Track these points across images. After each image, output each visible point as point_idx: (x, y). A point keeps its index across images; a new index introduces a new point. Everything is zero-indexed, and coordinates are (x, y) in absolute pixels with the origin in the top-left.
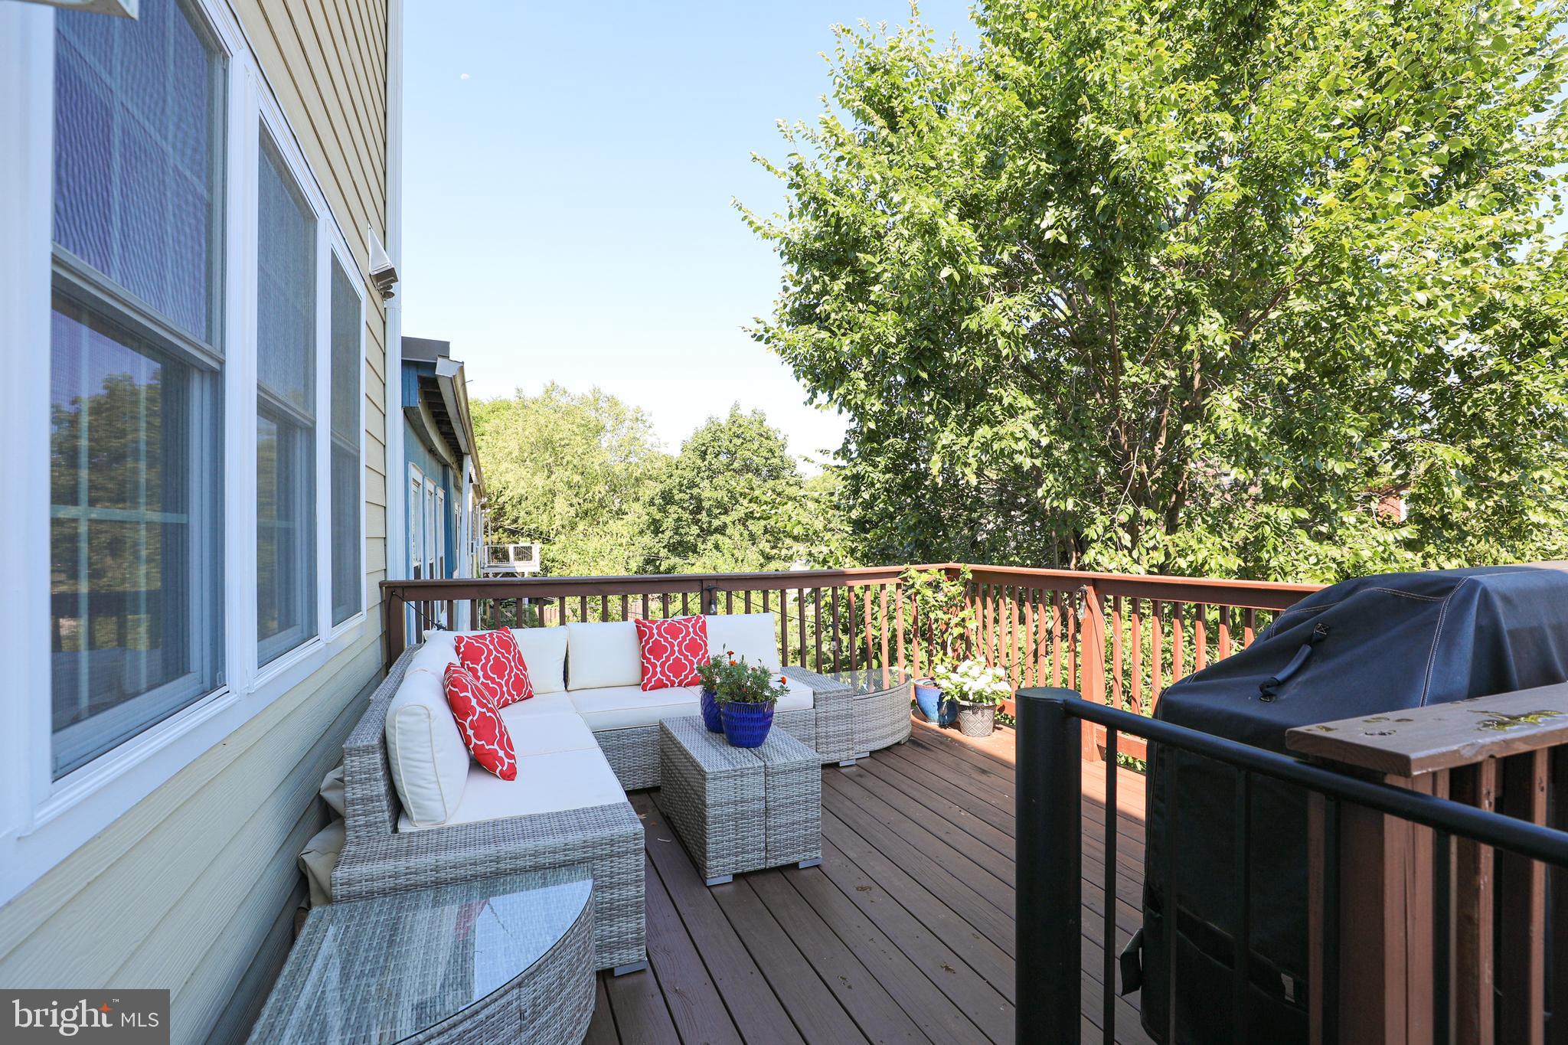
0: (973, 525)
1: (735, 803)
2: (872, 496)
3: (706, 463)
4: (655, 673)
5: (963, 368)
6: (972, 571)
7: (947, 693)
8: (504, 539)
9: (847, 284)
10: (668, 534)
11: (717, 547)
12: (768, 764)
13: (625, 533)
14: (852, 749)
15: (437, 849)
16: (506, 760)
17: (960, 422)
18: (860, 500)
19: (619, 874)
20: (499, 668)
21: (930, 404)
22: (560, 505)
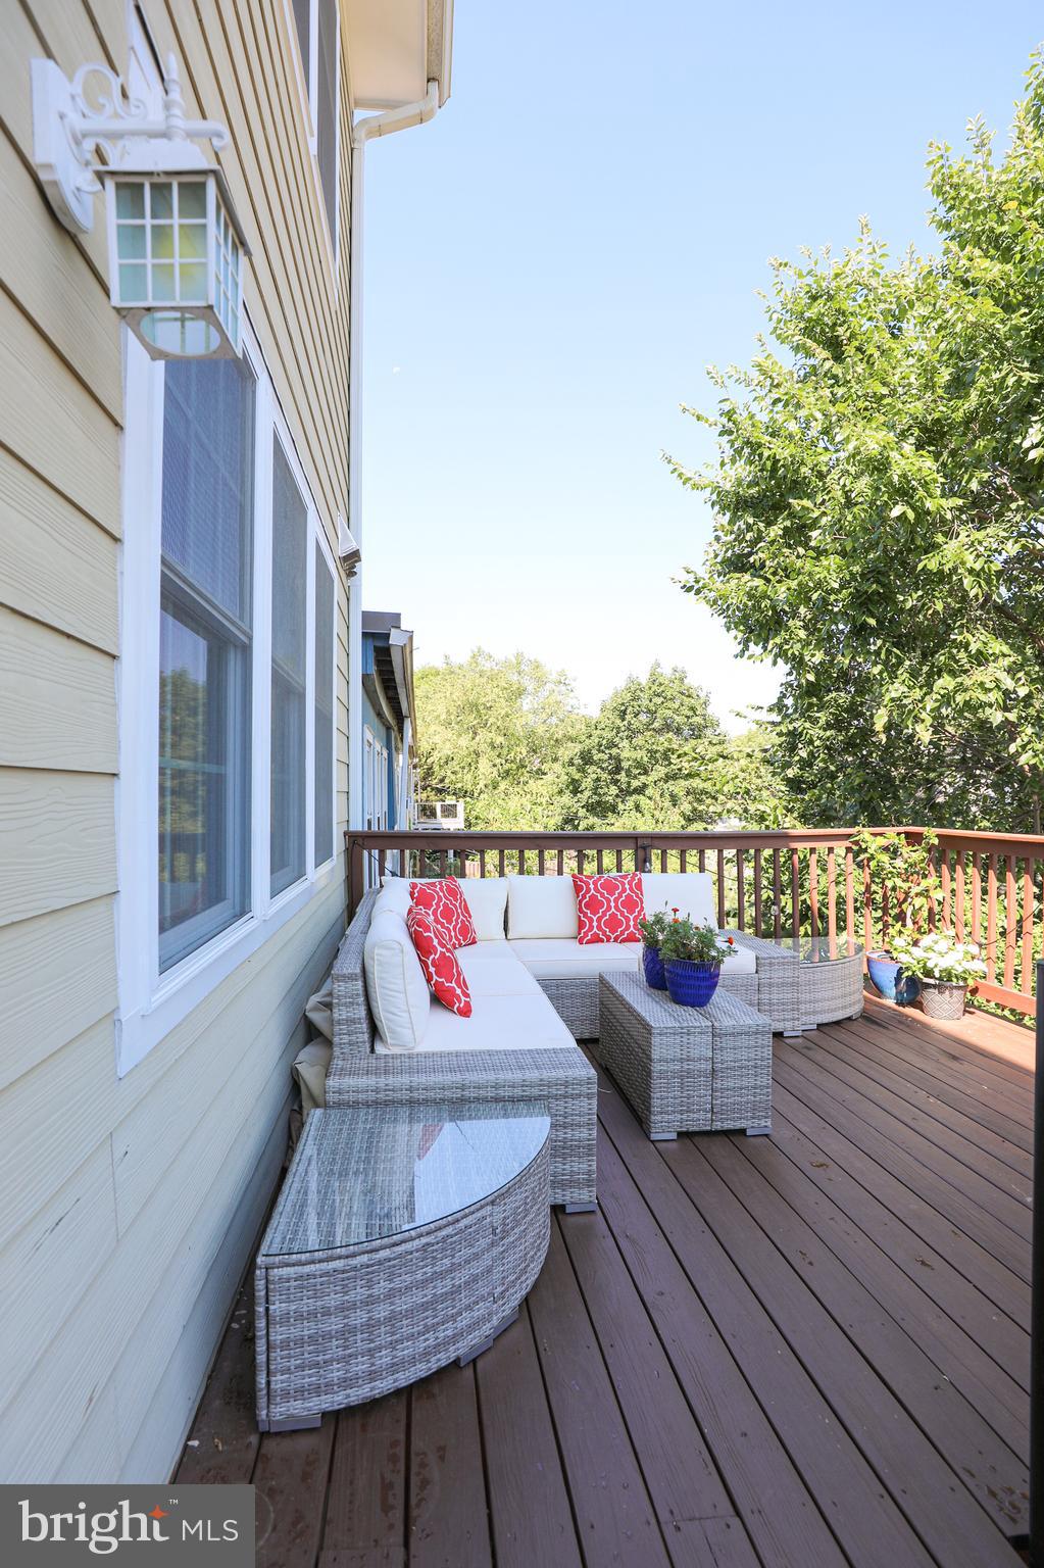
0: (930, 785)
1: (681, 1060)
2: (811, 754)
3: (625, 723)
4: (591, 928)
5: (919, 612)
6: (938, 836)
7: (907, 969)
8: (433, 798)
9: (785, 529)
10: (587, 793)
11: (637, 808)
12: (716, 1024)
13: (545, 793)
14: (798, 1019)
15: (410, 1071)
16: (463, 998)
17: (914, 673)
18: (797, 758)
19: (572, 1115)
20: (448, 914)
21: (877, 653)
22: (484, 766)
